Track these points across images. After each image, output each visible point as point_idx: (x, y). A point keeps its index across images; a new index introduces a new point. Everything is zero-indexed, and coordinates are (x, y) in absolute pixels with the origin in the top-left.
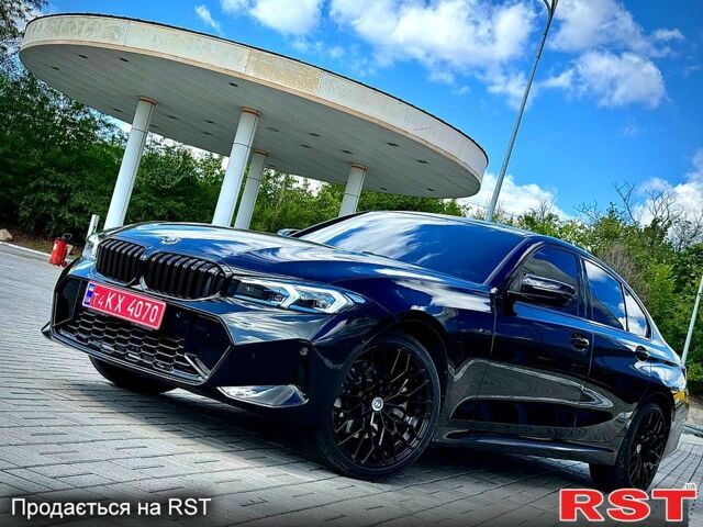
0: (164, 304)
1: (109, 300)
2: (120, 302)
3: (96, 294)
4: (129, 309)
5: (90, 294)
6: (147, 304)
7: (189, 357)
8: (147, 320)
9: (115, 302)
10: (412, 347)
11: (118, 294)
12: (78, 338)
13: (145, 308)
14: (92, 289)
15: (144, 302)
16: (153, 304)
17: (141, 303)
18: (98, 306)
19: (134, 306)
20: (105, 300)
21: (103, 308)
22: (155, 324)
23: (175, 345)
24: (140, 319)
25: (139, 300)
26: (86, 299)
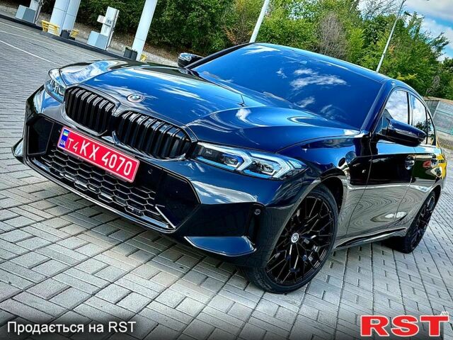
0: (138, 162)
1: (84, 147)
2: (95, 151)
3: (71, 140)
4: (103, 159)
5: (65, 138)
6: (121, 158)
7: (159, 207)
8: (121, 172)
9: (89, 150)
10: (325, 195)
11: (92, 143)
12: (52, 170)
13: (119, 162)
14: (66, 134)
15: (119, 156)
16: (127, 160)
17: (115, 156)
18: (73, 150)
19: (109, 157)
20: (79, 147)
21: (78, 152)
22: (129, 177)
23: (146, 196)
24: (114, 169)
25: (112, 153)
26: (60, 142)
